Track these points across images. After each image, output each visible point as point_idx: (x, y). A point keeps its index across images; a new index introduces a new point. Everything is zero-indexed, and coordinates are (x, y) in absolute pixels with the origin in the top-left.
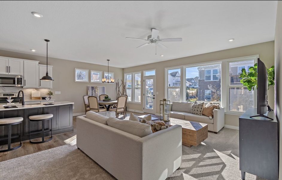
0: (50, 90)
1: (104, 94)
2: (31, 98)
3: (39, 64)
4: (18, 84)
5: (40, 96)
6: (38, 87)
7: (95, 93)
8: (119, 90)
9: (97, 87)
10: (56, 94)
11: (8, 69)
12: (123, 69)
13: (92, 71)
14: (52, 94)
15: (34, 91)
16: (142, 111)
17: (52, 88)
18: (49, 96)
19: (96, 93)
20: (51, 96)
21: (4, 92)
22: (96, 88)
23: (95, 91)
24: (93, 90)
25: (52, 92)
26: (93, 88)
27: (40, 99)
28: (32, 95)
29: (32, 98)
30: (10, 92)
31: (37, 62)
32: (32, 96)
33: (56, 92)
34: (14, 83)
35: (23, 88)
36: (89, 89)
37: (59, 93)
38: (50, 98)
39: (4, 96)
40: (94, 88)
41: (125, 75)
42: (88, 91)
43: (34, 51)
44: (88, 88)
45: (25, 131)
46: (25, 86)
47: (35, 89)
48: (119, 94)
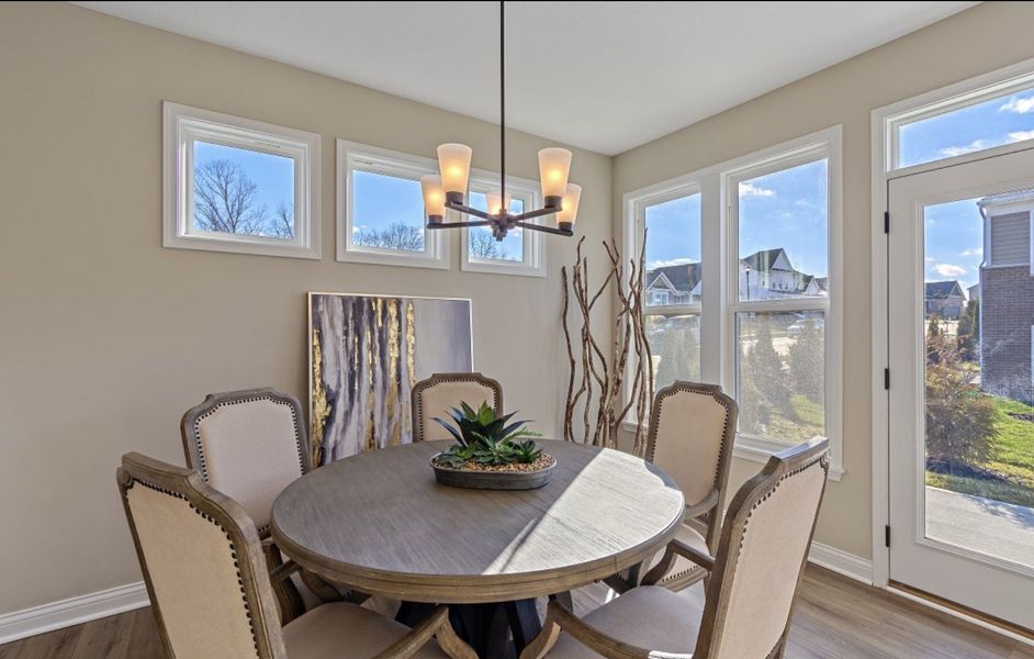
1: (460, 370)
7: (383, 354)
8: (586, 338)
9: (398, 303)
12: (613, 161)
13: (351, 156)
16: (868, 554)
19: (393, 354)
22: (392, 310)
23: (383, 343)
24: (358, 332)
26: (359, 312)
36: (318, 323)
40: (372, 314)
41: (631, 204)
42: (313, 341)
44: (307, 316)
48: (587, 363)
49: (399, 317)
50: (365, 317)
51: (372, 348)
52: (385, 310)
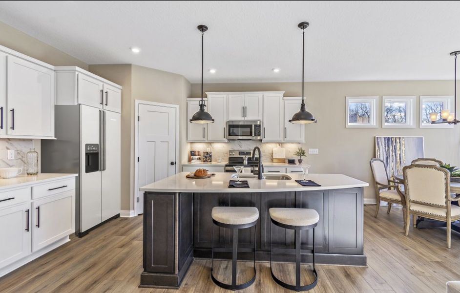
0: (300, 146)
2: (272, 160)
3: (284, 96)
4: (255, 135)
5: (285, 157)
6: (281, 139)
7: (395, 152)
9: (400, 138)
10: (309, 153)
11: (244, 110)
14: (303, 153)
15: (277, 147)
17: (304, 141)
18: (298, 158)
19: (398, 152)
20: (303, 158)
21: (240, 149)
22: (398, 140)
23: (395, 149)
24: (388, 146)
25: (303, 149)
26: (388, 140)
27: (285, 162)
28: (274, 155)
29: (274, 161)
30: (247, 149)
31: (281, 94)
32: (274, 157)
33: (309, 150)
34: (251, 135)
35: (263, 142)
36: (378, 144)
37: (315, 153)
38: (300, 161)
39: (240, 155)
40: (392, 142)
42: (377, 149)
43: (276, 71)
44: (375, 142)
45: (262, 239)
46: (264, 139)
47: (278, 144)
49: (400, 142)
50: (390, 143)
51: (392, 151)
52: (396, 141)
